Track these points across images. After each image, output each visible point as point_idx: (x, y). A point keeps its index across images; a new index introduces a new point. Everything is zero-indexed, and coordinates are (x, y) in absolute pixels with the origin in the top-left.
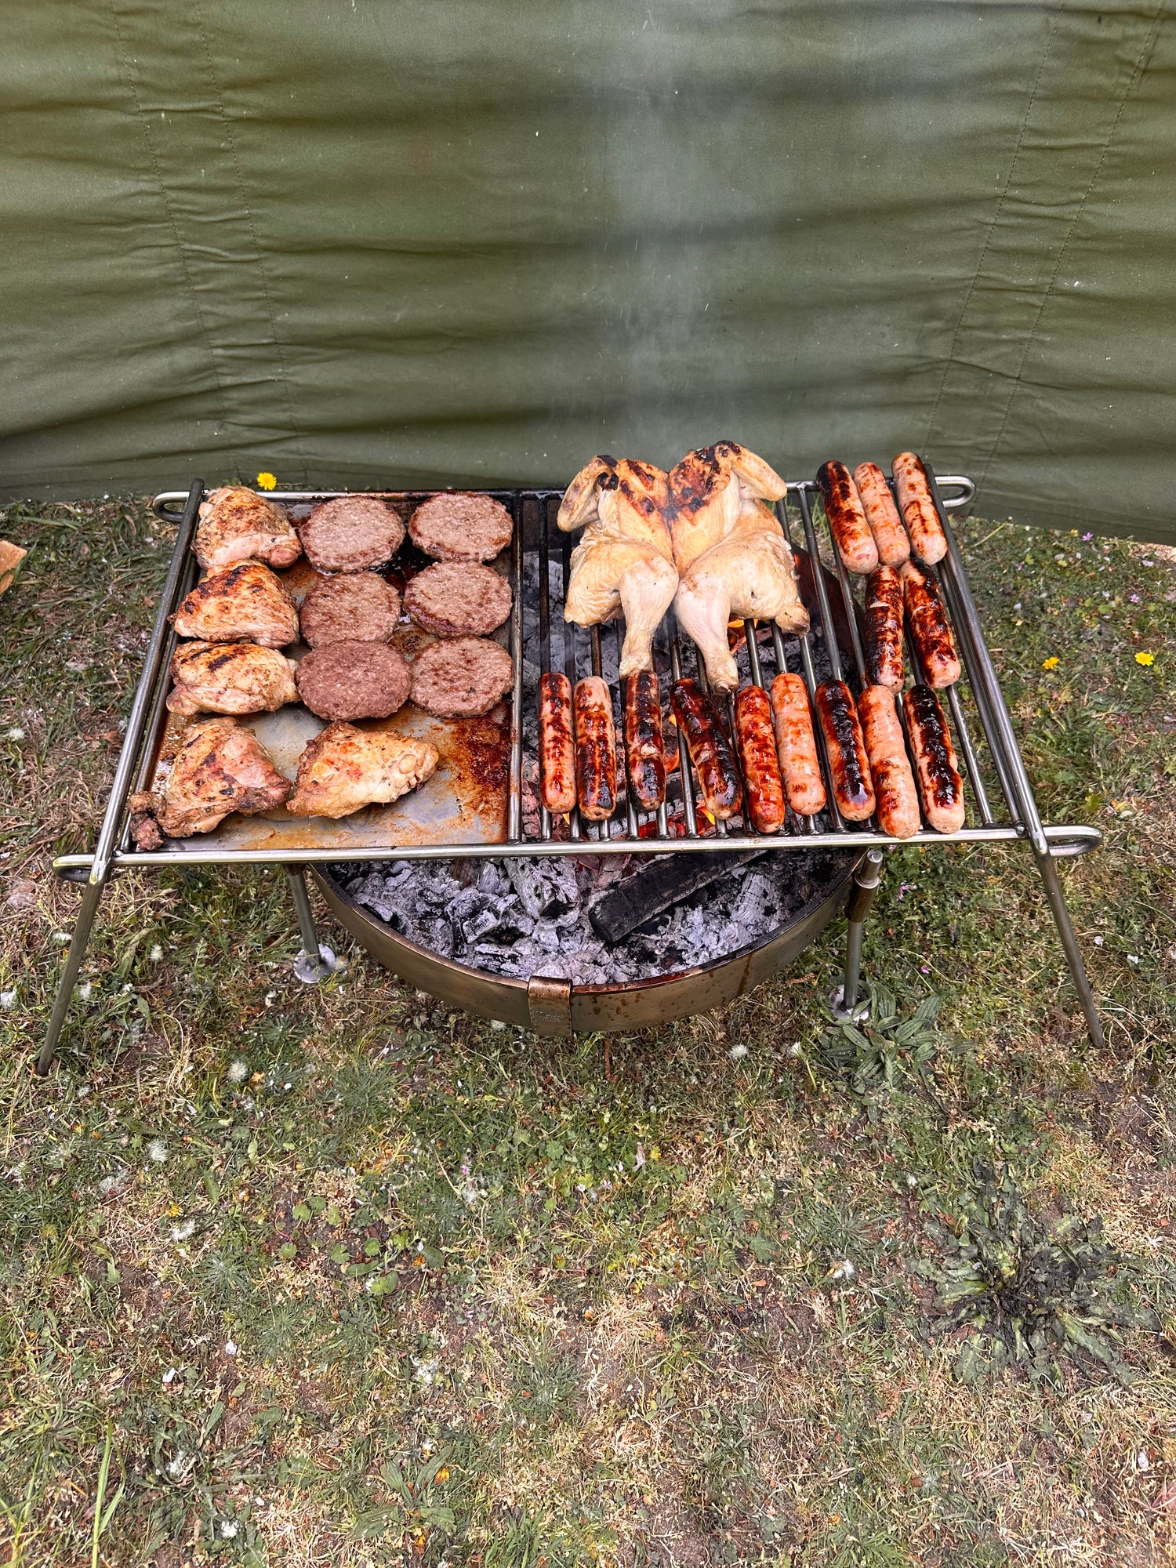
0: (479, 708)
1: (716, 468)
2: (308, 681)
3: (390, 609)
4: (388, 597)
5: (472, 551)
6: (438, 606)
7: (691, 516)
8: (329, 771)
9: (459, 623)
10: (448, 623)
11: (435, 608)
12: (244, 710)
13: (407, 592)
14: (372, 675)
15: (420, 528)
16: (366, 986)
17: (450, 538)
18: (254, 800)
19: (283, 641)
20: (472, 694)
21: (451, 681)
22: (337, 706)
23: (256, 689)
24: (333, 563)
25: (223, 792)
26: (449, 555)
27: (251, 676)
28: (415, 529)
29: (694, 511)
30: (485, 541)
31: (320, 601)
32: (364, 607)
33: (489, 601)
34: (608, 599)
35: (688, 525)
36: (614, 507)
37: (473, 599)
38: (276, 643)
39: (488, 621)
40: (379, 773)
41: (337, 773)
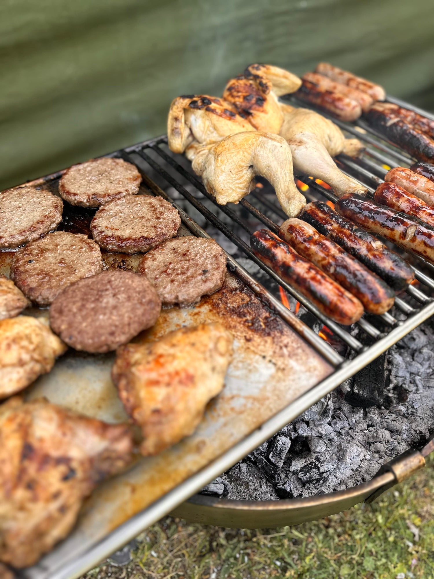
0: (219, 282)
1: (256, 77)
2: (70, 325)
3: (92, 249)
4: (82, 241)
5: (122, 190)
6: (128, 232)
7: (261, 109)
8: (160, 392)
9: (152, 235)
10: (145, 238)
11: (126, 233)
12: (24, 383)
13: (95, 232)
14: (122, 297)
15: (72, 191)
16: (168, 538)
17: (99, 188)
18: (105, 466)
19: (18, 308)
20: (208, 275)
21: (183, 273)
22: (112, 334)
23: (26, 357)
24: (19, 238)
25: (65, 478)
26: (107, 199)
27: (15, 348)
28: (68, 193)
29: (261, 105)
30: (126, 181)
31: (28, 267)
32: (70, 256)
33: (161, 213)
34: (247, 175)
35: (262, 115)
36: (207, 123)
37: (149, 216)
38: (13, 313)
39: (172, 225)
40: (205, 367)
41: (170, 390)
